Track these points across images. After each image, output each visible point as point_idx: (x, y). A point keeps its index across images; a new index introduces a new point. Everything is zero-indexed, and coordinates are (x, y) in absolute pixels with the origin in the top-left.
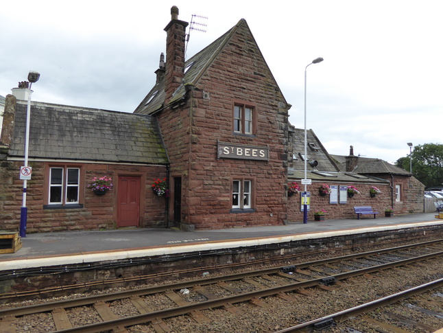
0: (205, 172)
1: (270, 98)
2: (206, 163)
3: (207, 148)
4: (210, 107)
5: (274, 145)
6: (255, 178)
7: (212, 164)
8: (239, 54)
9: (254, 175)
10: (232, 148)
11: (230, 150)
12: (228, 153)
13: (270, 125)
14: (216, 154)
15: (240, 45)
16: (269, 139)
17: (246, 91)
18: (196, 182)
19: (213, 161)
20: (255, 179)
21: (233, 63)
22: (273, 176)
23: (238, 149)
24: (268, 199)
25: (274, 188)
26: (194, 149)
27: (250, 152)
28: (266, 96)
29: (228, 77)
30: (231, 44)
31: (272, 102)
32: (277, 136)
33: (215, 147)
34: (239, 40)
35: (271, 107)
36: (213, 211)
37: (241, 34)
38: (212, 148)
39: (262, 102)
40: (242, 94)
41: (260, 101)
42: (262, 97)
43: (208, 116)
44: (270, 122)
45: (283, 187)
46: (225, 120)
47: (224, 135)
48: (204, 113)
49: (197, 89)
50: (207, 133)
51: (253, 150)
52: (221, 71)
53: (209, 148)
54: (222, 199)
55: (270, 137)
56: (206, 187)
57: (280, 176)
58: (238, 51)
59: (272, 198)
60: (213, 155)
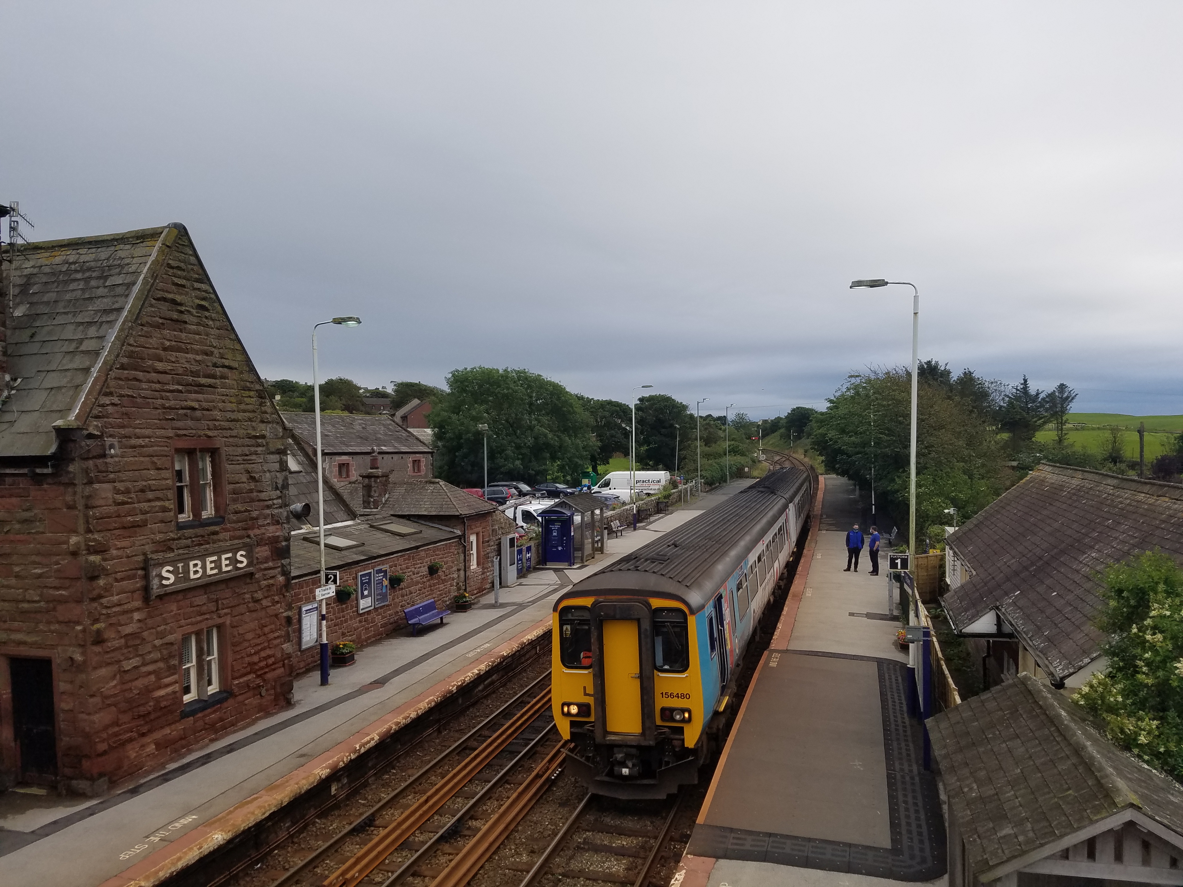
0: (123, 641)
1: (250, 420)
2: (123, 619)
3: (122, 579)
4: (123, 476)
5: (263, 530)
6: (228, 620)
7: (136, 616)
8: (177, 321)
9: (226, 614)
10: (180, 565)
11: (174, 572)
12: (172, 578)
13: (252, 485)
14: (146, 589)
15: (178, 298)
16: (253, 519)
17: (198, 413)
18: (103, 672)
19: (138, 609)
20: (228, 622)
21: (165, 349)
22: (265, 603)
23: (192, 563)
24: (256, 659)
25: (266, 630)
26: (95, 593)
27: (218, 565)
28: (240, 416)
29: (158, 386)
30: (158, 299)
31: (254, 428)
32: (268, 507)
33: (140, 572)
34: (177, 285)
35: (253, 441)
36: (144, 729)
37: (179, 268)
38: (134, 577)
39: (234, 433)
40: (190, 423)
41: (228, 433)
42: (233, 420)
43: (120, 498)
44: (253, 478)
45: (283, 622)
46: (158, 499)
47: (159, 537)
48: (109, 495)
49: (90, 436)
50: (119, 544)
51: (224, 557)
52: (140, 375)
53: (129, 578)
54: (162, 692)
55: (255, 514)
56: (127, 677)
57: (276, 598)
58: (175, 316)
59: (263, 654)
60: (136, 595)
